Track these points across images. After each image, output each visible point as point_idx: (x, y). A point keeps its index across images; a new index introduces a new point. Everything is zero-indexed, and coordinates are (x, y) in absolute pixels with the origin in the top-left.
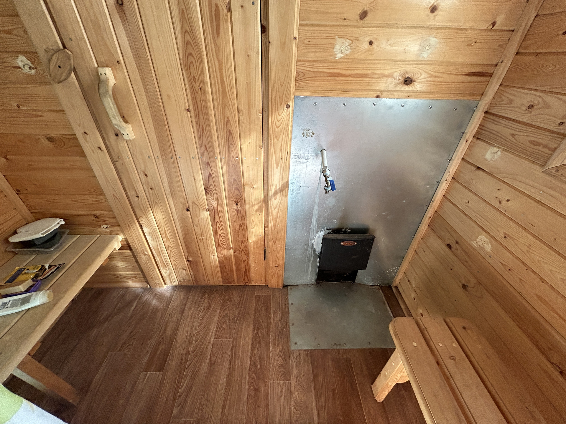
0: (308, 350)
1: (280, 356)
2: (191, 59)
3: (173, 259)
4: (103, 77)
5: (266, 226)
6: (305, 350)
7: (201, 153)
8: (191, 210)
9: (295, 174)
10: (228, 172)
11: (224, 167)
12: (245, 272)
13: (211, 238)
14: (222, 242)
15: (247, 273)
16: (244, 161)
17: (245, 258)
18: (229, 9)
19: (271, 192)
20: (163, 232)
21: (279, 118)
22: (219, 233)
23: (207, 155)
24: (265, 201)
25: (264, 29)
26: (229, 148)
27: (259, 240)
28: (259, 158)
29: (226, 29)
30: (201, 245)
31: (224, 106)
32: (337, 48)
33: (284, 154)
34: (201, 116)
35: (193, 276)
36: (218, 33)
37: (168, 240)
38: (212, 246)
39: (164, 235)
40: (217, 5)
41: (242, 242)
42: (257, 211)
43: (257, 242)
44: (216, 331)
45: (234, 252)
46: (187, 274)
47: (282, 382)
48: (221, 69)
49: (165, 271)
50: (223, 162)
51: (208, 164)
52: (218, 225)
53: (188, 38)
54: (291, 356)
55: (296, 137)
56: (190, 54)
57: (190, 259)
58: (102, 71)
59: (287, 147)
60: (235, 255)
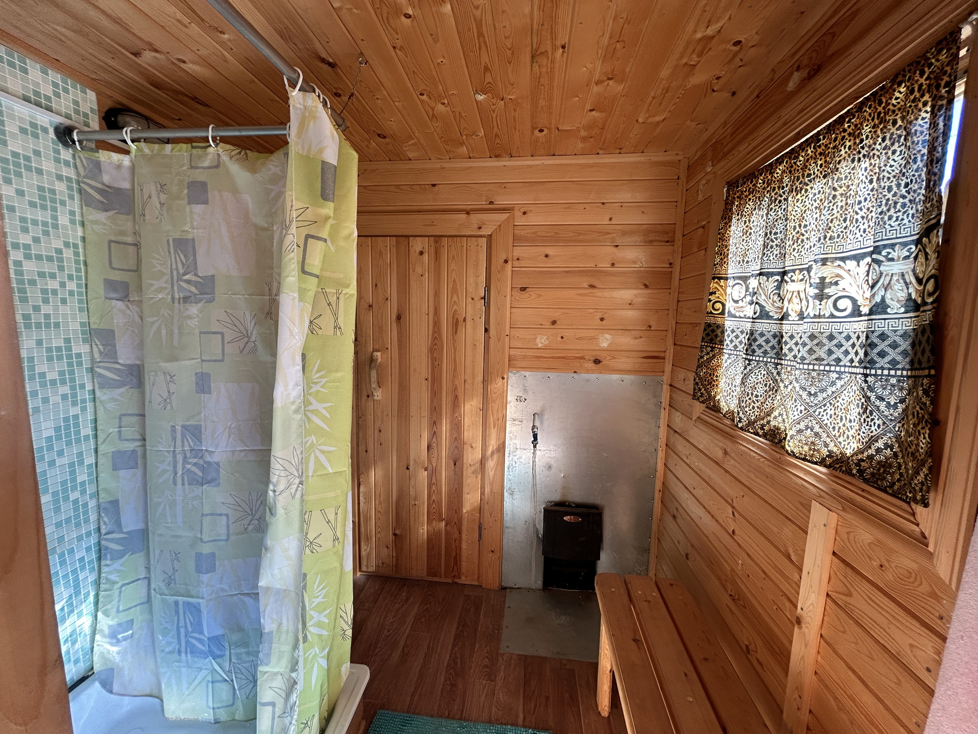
0: (522, 655)
1: (487, 657)
2: (435, 347)
3: (379, 530)
4: (374, 358)
5: (482, 493)
6: (518, 655)
7: (431, 412)
8: (411, 469)
9: (511, 435)
10: (451, 430)
11: (448, 427)
12: (455, 558)
13: (424, 504)
14: (434, 510)
15: (457, 560)
16: (466, 421)
17: (456, 535)
18: (465, 320)
19: (489, 452)
20: (378, 493)
21: (496, 386)
22: (434, 497)
23: (435, 415)
24: (483, 462)
25: (486, 330)
26: (454, 409)
27: (474, 510)
28: (479, 418)
29: (462, 330)
30: (412, 512)
31: (454, 376)
32: (538, 340)
33: (500, 416)
34: (436, 385)
35: (394, 559)
36: (456, 333)
37: (380, 503)
38: (423, 516)
39: (377, 496)
40: (457, 319)
41: (456, 512)
42: (473, 473)
43: (471, 512)
44: (413, 624)
45: (446, 526)
46: (389, 555)
47: (484, 682)
48: (455, 353)
49: (365, 547)
50: (448, 420)
51: (435, 422)
52: (434, 488)
53: (436, 335)
54: (500, 659)
55: (511, 402)
56: (436, 344)
57: (397, 532)
58: (375, 354)
59: (502, 410)
60: (446, 529)
